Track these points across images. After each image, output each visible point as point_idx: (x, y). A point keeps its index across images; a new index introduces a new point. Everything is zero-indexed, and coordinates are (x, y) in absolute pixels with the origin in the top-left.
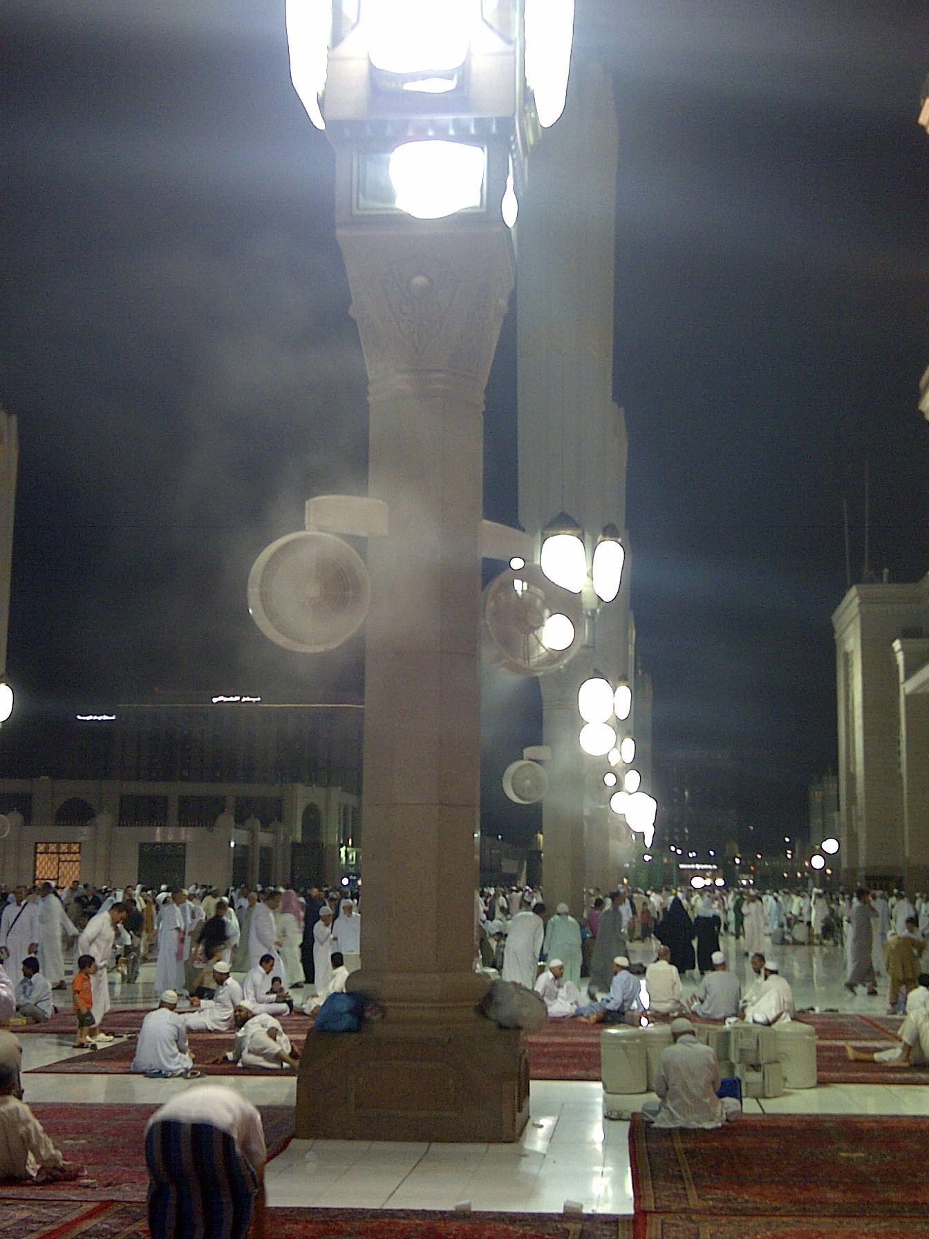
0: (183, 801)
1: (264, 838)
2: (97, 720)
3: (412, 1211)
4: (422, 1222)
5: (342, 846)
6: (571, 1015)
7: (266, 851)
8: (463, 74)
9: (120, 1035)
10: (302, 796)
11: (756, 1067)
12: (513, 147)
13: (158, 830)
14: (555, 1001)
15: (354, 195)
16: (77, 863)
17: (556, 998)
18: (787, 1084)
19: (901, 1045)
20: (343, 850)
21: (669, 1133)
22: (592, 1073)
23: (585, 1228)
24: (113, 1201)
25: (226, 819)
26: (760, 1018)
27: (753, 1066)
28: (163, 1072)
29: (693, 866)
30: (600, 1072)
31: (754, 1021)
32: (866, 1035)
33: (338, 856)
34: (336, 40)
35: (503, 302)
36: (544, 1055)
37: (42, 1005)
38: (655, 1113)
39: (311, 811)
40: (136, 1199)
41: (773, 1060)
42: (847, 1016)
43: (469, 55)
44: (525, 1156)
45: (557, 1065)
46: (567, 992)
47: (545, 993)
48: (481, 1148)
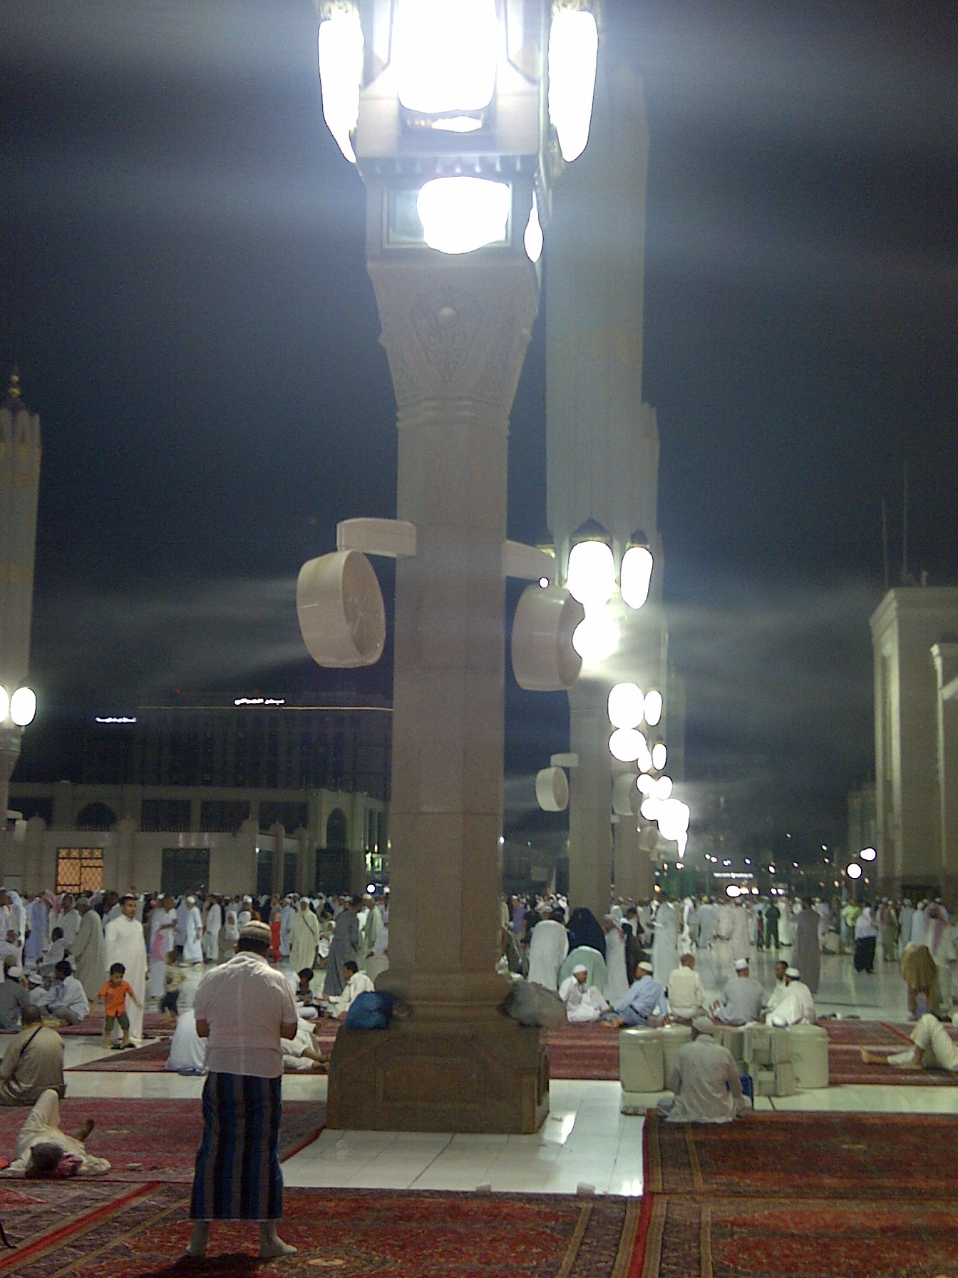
0: (206, 806)
1: (289, 844)
2: (116, 723)
3: (436, 1191)
4: (445, 1201)
5: (367, 853)
6: (595, 1020)
7: (291, 857)
8: (489, 115)
9: (153, 1036)
10: (327, 801)
11: (769, 1067)
12: (537, 183)
13: (181, 836)
14: (579, 1005)
15: (385, 231)
16: (100, 869)
17: (580, 1003)
18: (800, 1085)
19: (914, 1048)
20: (368, 856)
22: (611, 1074)
23: (596, 1206)
24: (159, 1182)
25: (250, 825)
26: (779, 1021)
27: (765, 1066)
28: (197, 1070)
29: (727, 875)
30: (619, 1072)
31: (774, 1025)
32: (885, 1041)
33: (363, 862)
34: (368, 78)
35: (526, 332)
36: (567, 1056)
37: (74, 1008)
38: (669, 1108)
39: (337, 816)
40: (179, 1180)
41: (786, 1060)
42: (866, 1023)
43: (495, 95)
44: (543, 1145)
45: (578, 1066)
46: (591, 996)
47: (568, 998)
48: (502, 1138)
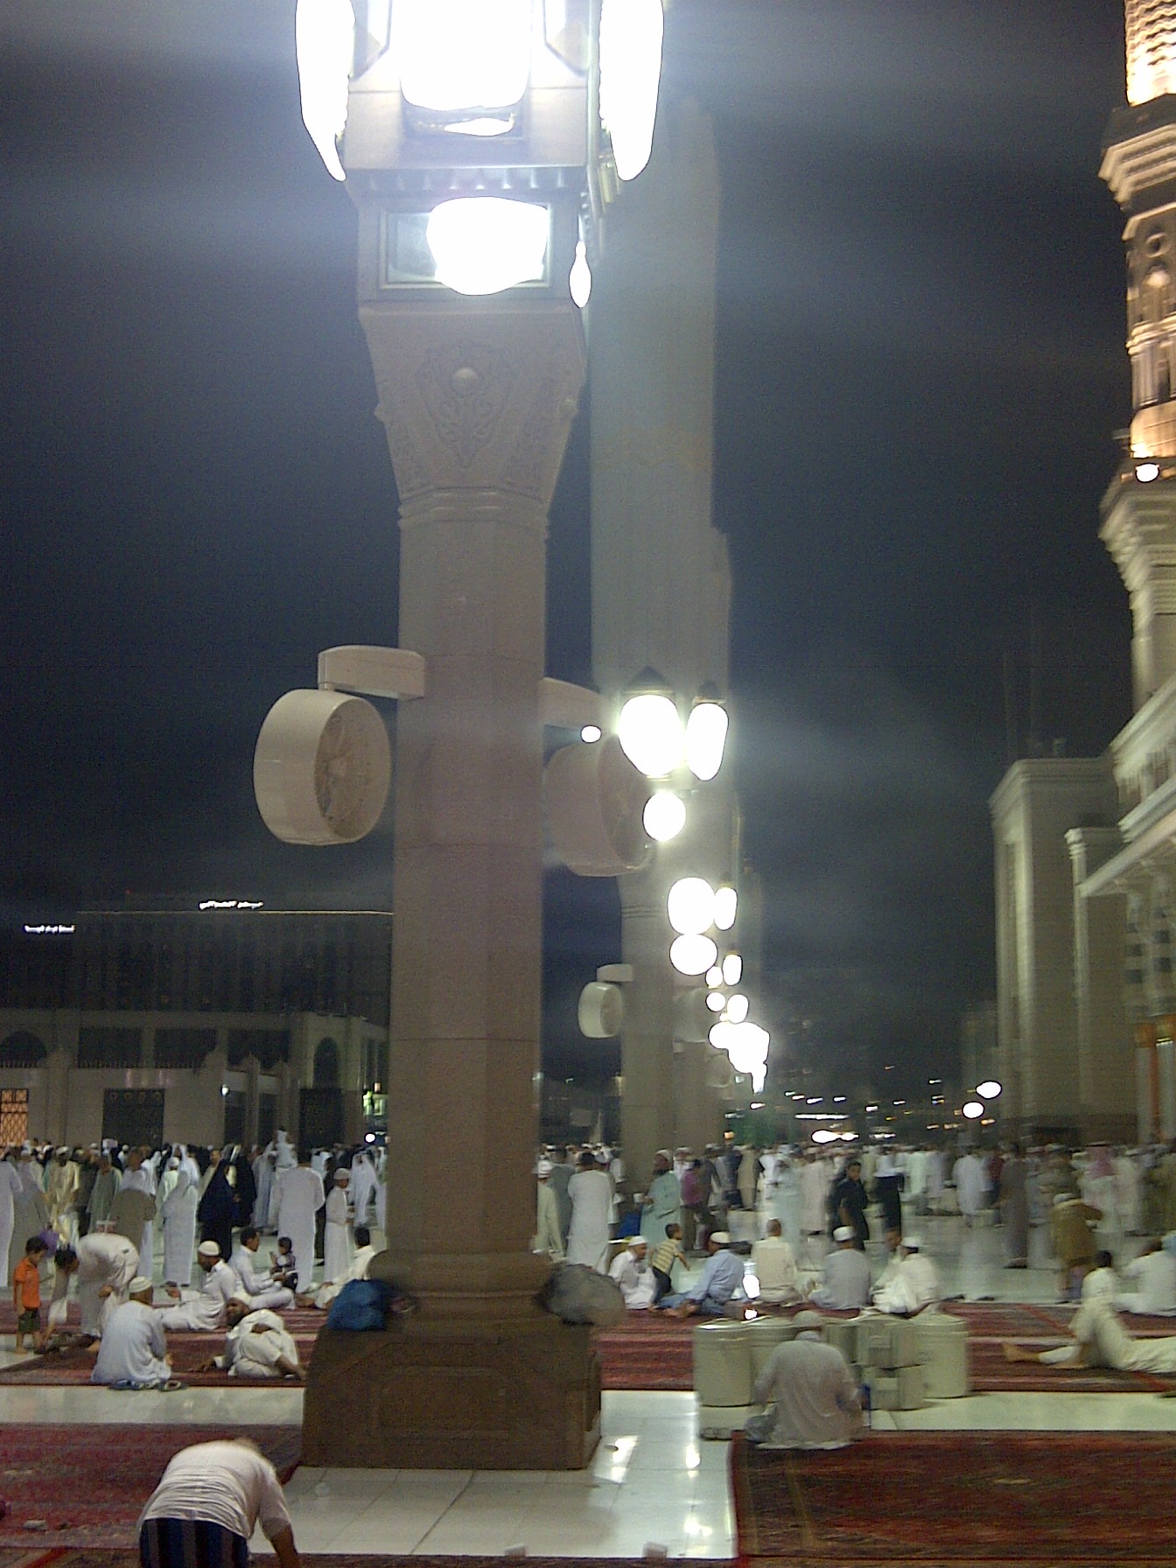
0: (162, 1035)
1: (266, 1083)
2: (50, 932)
3: (450, 1557)
5: (366, 1093)
7: (268, 1098)
8: (522, 113)
10: (315, 1029)
11: (890, 1371)
12: (584, 206)
13: (129, 1073)
15: (383, 265)
16: (24, 1116)
17: (636, 1285)
18: (930, 1393)
19: (1074, 1342)
20: (367, 1097)
22: (683, 1381)
24: (67, 1548)
25: (217, 1058)
27: (886, 1370)
28: (133, 1383)
29: (813, 1117)
30: (693, 1379)
33: (360, 1105)
34: (360, 68)
35: (571, 402)
36: (622, 1357)
38: (763, 1430)
39: (326, 1047)
41: (913, 1362)
42: (1006, 1305)
43: (529, 88)
44: (596, 1486)
45: (638, 1370)
47: (622, 1279)
48: (540, 1476)
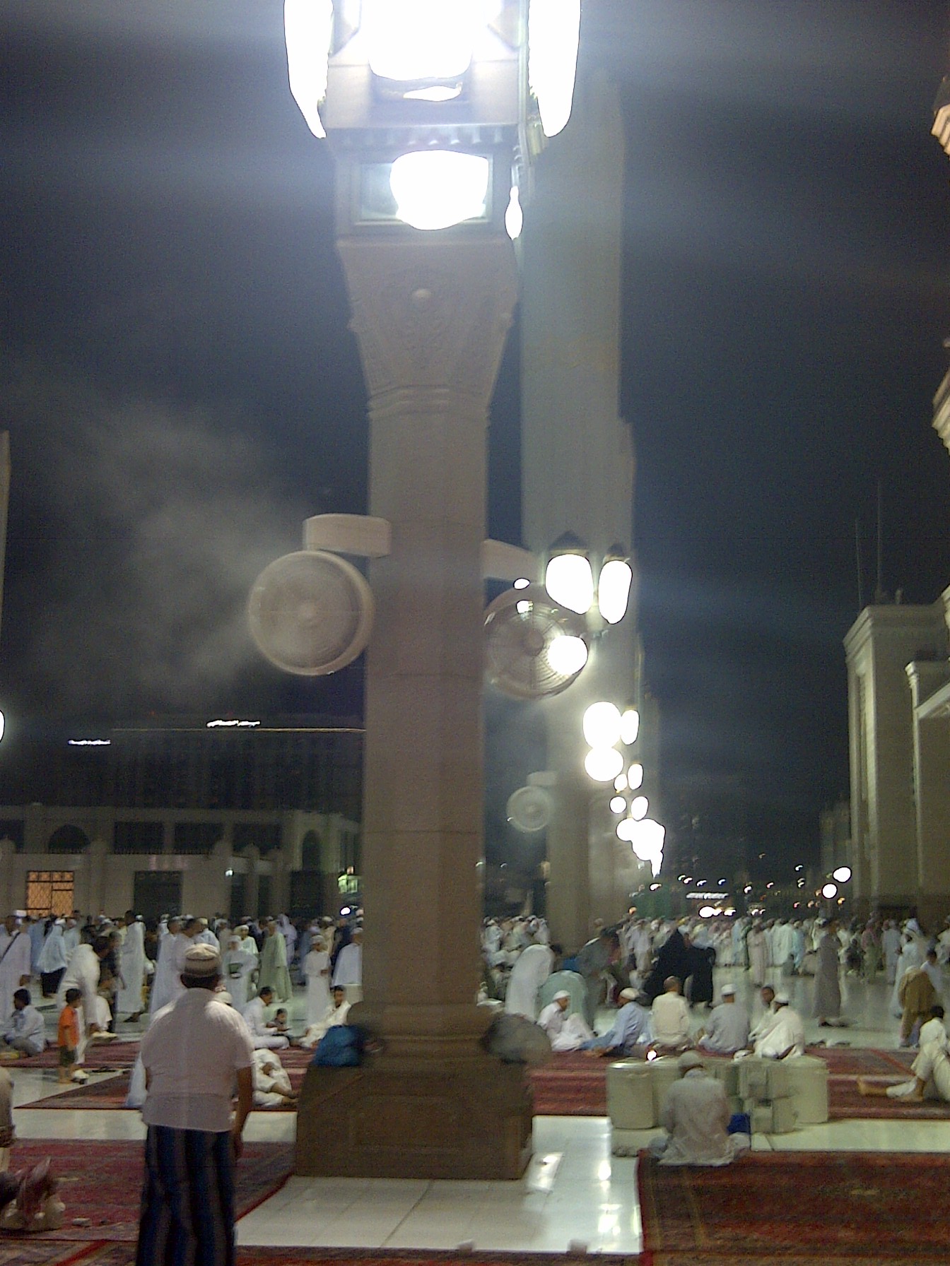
0: (180, 828)
1: (262, 866)
2: (90, 745)
3: (413, 1250)
4: (423, 1262)
5: (342, 874)
6: (577, 1048)
7: (264, 879)
8: (467, 81)
10: (301, 823)
11: (766, 1102)
12: (516, 158)
13: (154, 858)
14: (560, 1034)
15: (355, 207)
16: (70, 892)
17: (561, 1031)
19: (914, 1079)
21: (675, 1170)
25: (223, 847)
26: (769, 1052)
31: (764, 1055)
32: (879, 1070)
33: (337, 885)
34: (337, 47)
35: (507, 316)
36: (550, 1089)
37: (33, 1039)
38: (663, 1149)
39: (311, 838)
40: (127, 1238)
42: (858, 1050)
43: (473, 62)
44: (528, 1193)
45: (562, 1100)
46: (572, 1025)
47: (549, 1026)
48: (484, 1185)
